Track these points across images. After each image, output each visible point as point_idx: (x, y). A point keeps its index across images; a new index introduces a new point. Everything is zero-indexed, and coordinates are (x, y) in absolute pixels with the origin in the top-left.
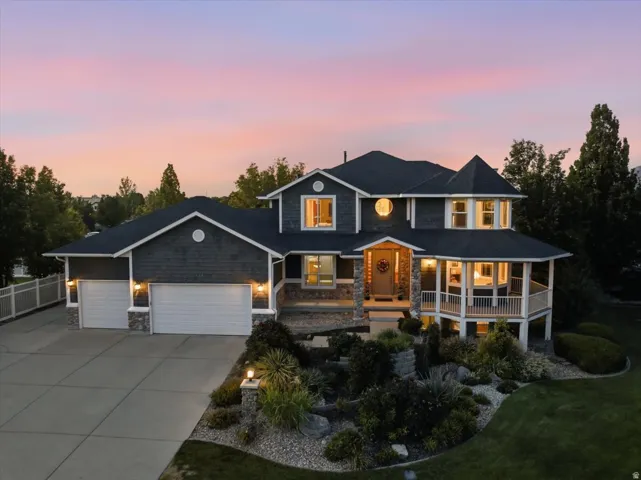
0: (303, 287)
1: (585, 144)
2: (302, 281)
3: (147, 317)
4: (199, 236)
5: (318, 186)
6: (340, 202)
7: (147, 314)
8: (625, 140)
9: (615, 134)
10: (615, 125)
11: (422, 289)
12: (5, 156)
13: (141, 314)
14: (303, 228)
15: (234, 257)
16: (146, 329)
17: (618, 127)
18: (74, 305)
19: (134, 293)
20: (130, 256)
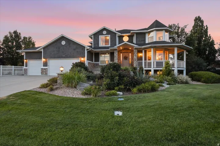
0: (100, 65)
1: (192, 30)
2: (99, 63)
3: (47, 70)
4: (63, 43)
5: (105, 32)
6: (111, 37)
7: (47, 69)
8: (206, 26)
9: (203, 24)
10: (202, 22)
11: (138, 60)
12: (18, 33)
13: (45, 69)
14: (100, 46)
15: (75, 49)
16: (46, 74)
17: (203, 22)
18: (26, 68)
19: (43, 62)
20: (42, 50)
